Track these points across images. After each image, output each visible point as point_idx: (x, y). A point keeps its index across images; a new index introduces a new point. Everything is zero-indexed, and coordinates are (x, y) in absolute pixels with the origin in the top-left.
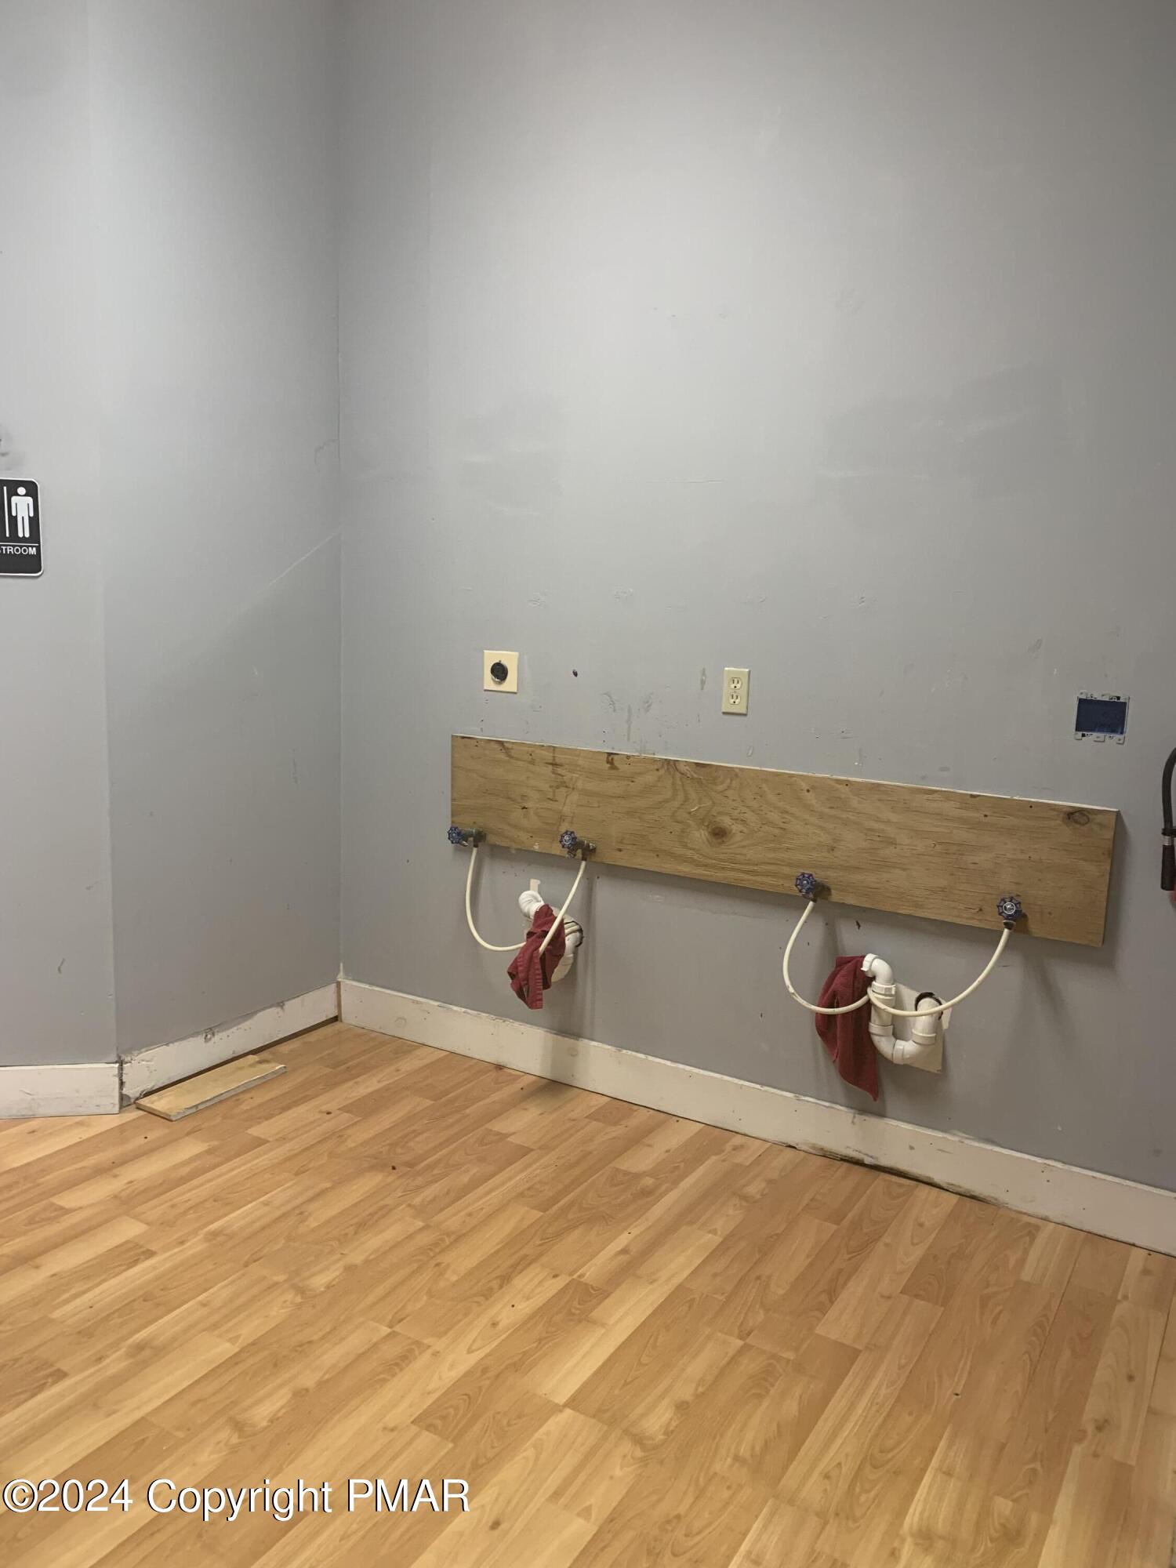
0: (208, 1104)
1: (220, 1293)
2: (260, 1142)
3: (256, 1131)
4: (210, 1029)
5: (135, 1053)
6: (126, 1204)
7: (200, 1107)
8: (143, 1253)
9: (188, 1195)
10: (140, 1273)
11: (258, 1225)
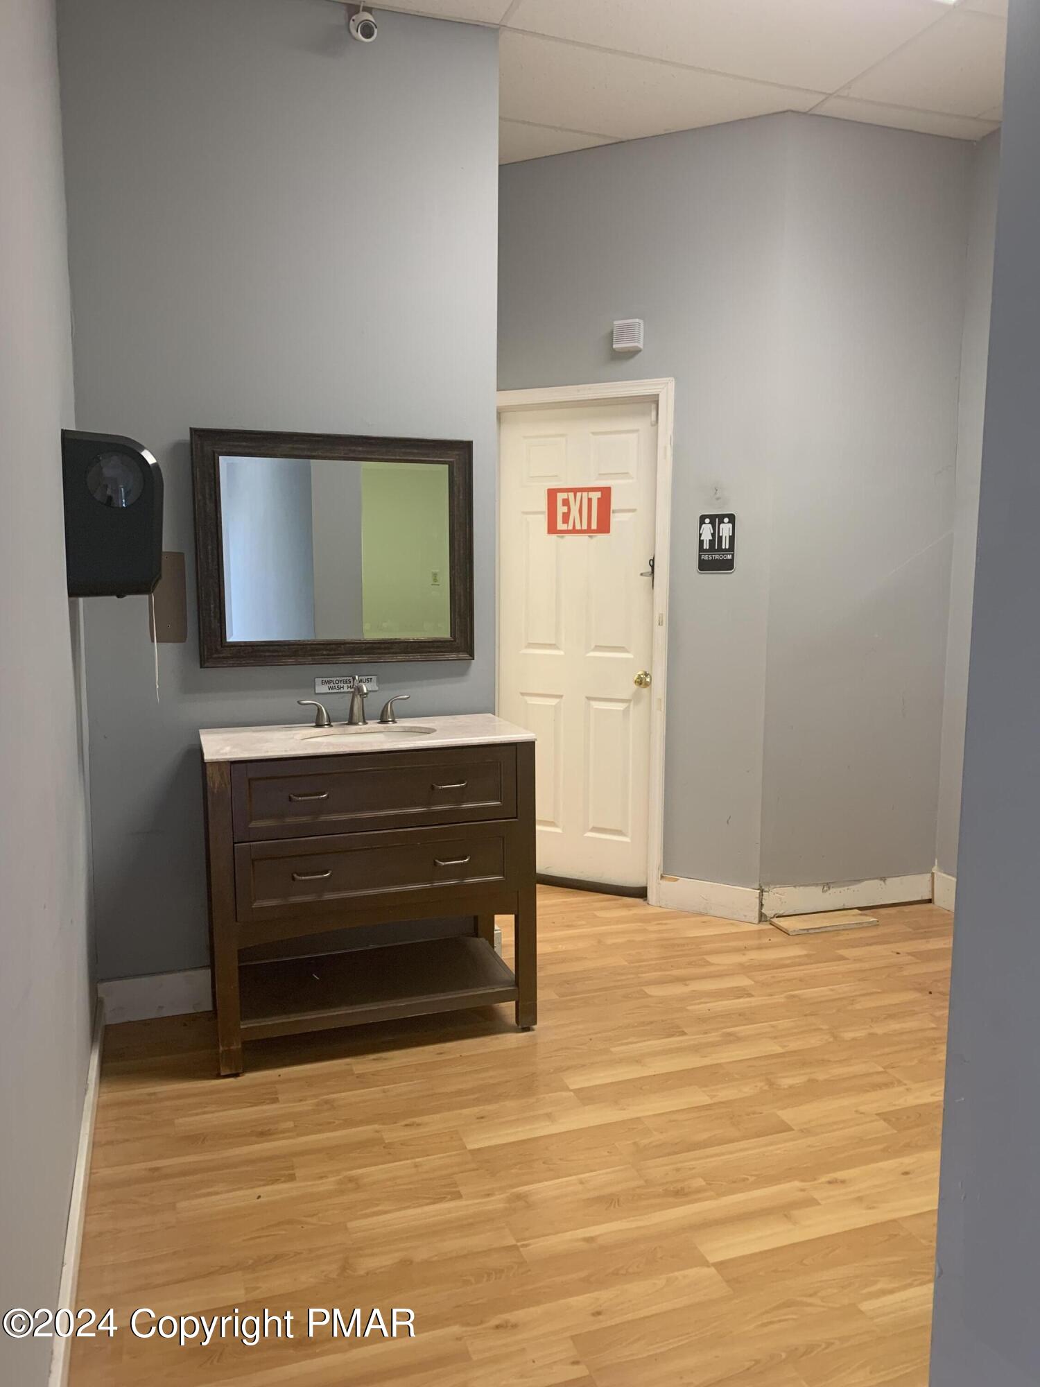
0: (817, 931)
1: (783, 1024)
2: (842, 958)
3: (842, 952)
4: (827, 884)
5: (772, 887)
6: (745, 969)
7: (810, 931)
8: (746, 994)
9: (784, 975)
10: (743, 1002)
11: (823, 999)
